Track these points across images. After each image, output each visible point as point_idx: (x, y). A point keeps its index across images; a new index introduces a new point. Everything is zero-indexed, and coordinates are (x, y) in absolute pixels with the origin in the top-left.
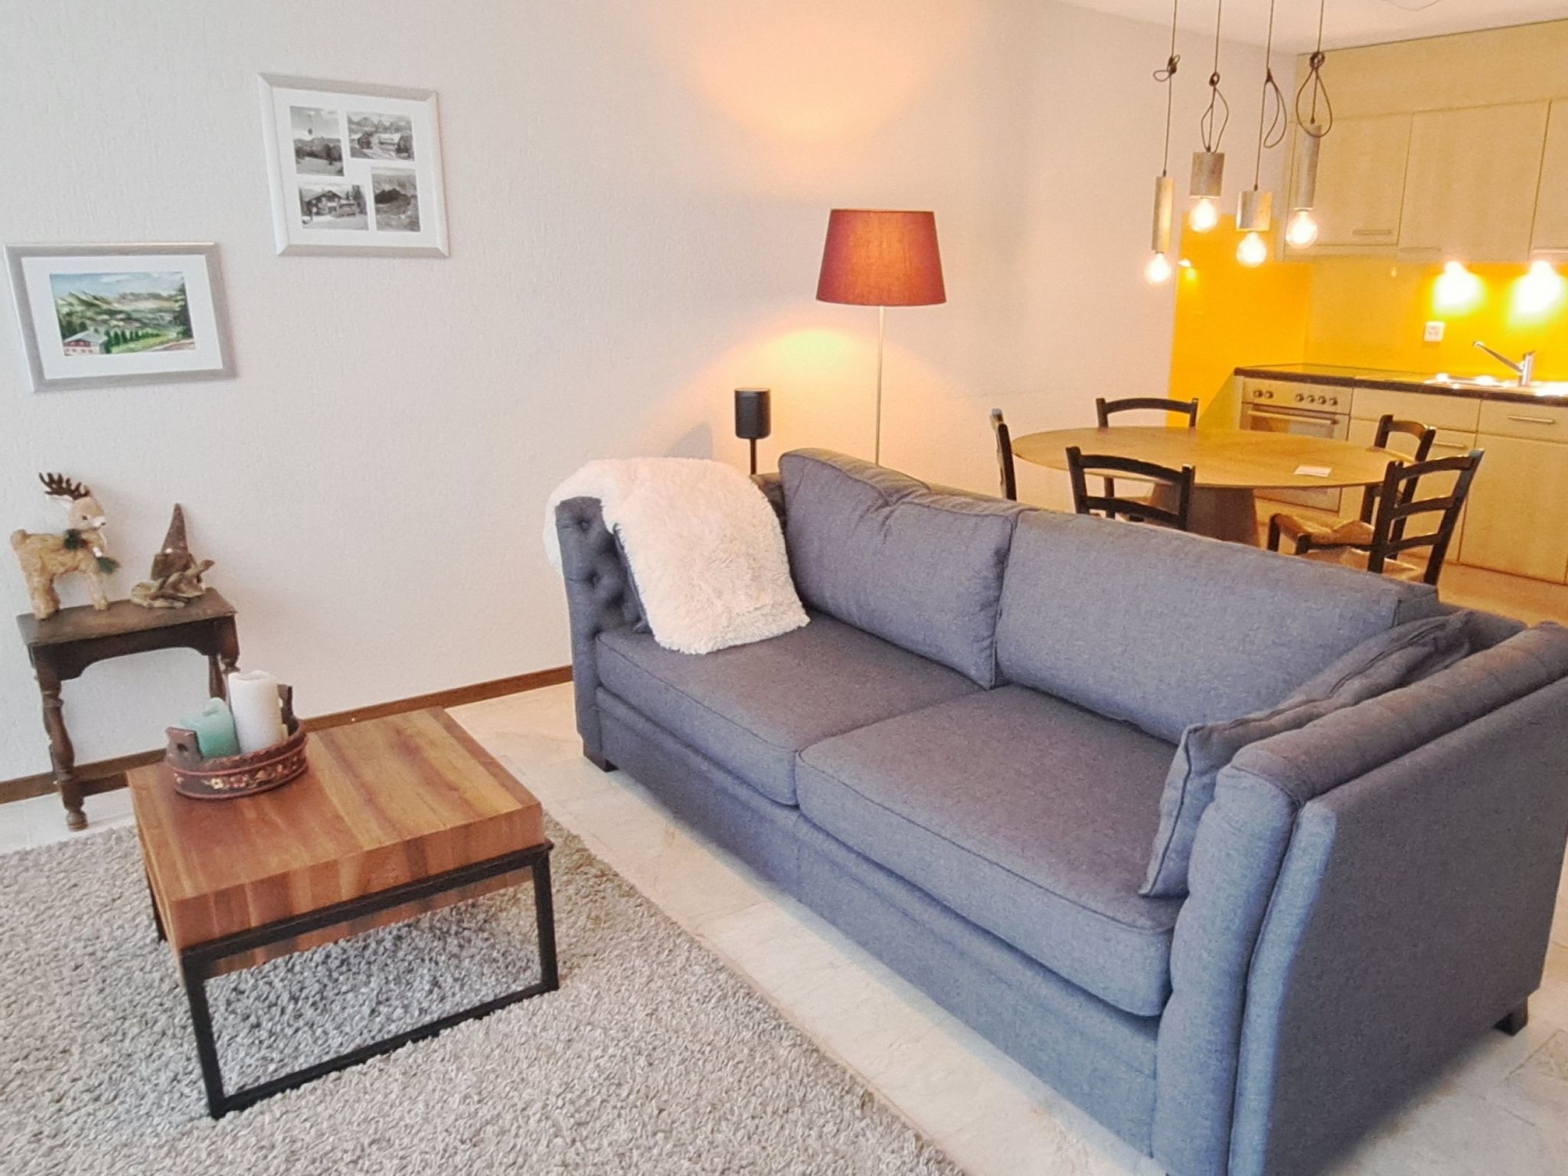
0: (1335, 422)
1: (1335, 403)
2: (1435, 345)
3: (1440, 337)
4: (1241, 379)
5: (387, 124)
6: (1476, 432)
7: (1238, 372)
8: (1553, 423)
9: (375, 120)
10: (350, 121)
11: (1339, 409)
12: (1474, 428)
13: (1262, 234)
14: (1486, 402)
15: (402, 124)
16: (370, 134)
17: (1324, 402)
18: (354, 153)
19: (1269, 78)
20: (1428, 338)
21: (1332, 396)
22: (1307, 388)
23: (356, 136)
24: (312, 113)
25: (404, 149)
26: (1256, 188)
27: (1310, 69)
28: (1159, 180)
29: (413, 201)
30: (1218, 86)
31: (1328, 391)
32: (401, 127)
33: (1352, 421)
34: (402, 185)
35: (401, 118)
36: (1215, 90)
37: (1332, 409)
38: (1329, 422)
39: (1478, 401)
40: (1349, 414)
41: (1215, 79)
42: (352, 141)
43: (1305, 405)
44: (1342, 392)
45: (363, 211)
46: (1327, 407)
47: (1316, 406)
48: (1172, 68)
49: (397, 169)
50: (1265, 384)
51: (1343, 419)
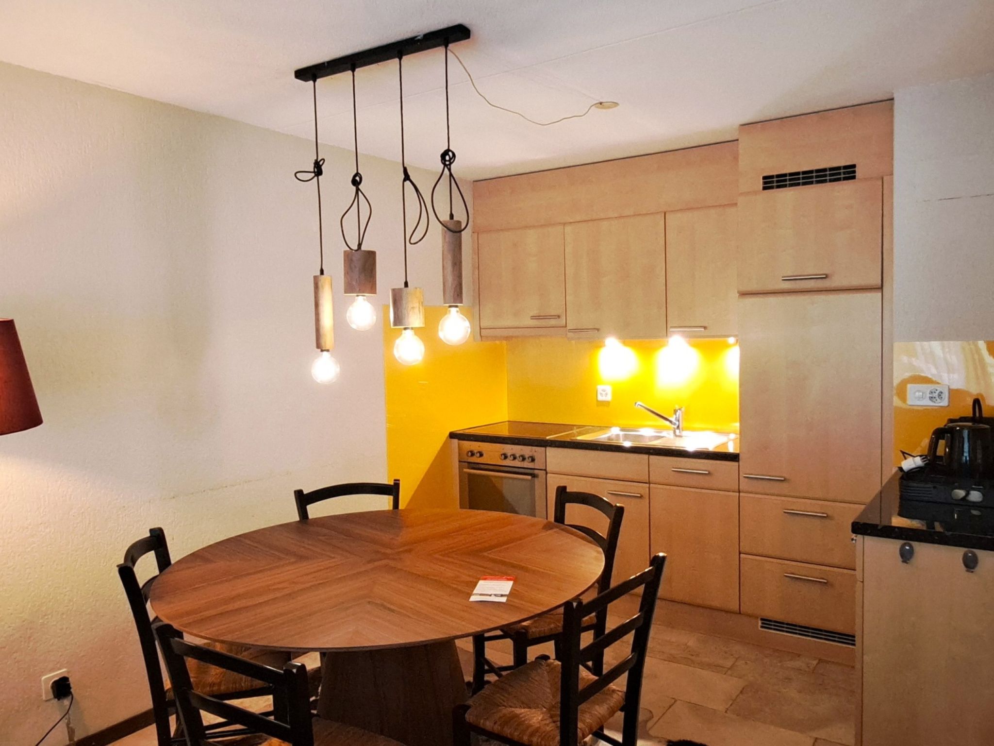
0: (534, 476)
1: (533, 460)
2: (606, 404)
3: (609, 398)
4: (456, 441)
6: (649, 483)
7: (453, 435)
8: (709, 474)
11: (537, 465)
12: (646, 479)
13: (417, 331)
14: (653, 458)
17: (524, 459)
19: (407, 177)
20: (600, 398)
21: (531, 454)
22: (509, 449)
26: (406, 284)
27: (442, 166)
28: (316, 278)
30: (360, 187)
31: (527, 451)
33: (549, 475)
36: (358, 190)
37: (531, 465)
38: (530, 477)
39: (646, 457)
40: (545, 470)
41: (357, 178)
43: (509, 462)
44: (538, 451)
46: (526, 464)
47: (517, 463)
48: (318, 170)
50: (475, 446)
51: (541, 474)
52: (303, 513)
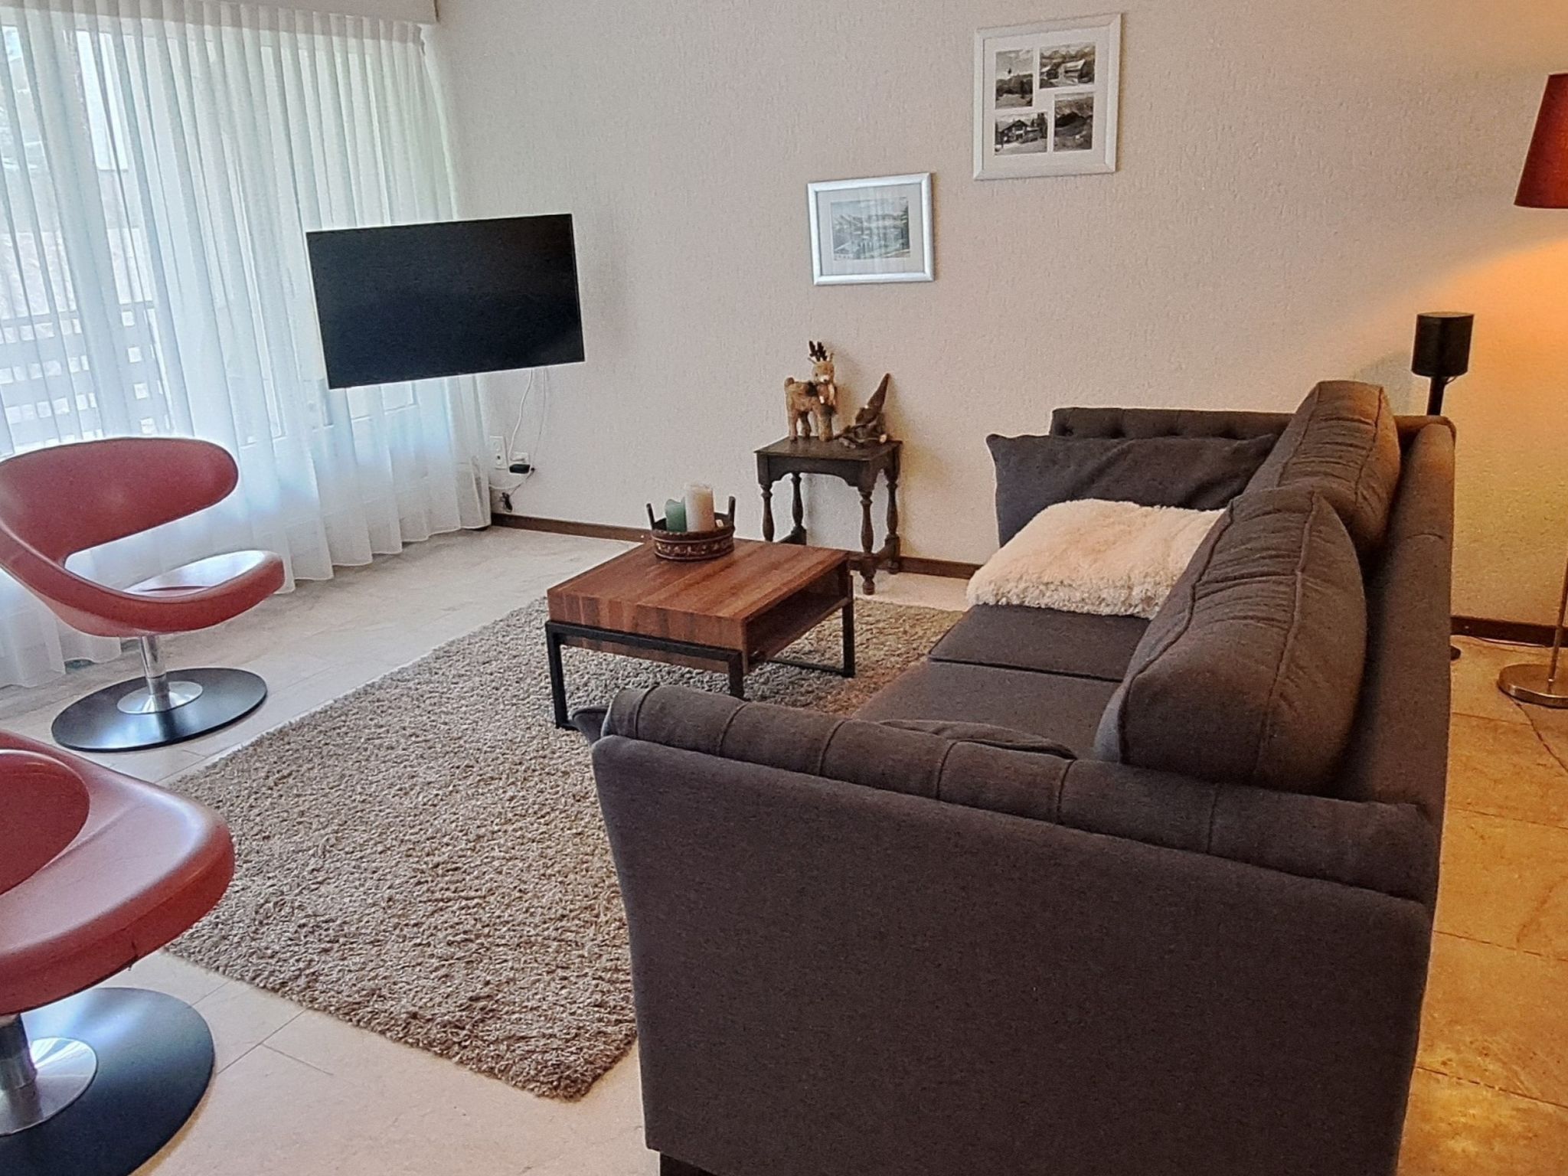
5: (1074, 53)
9: (1065, 52)
10: (1043, 57)
15: (1088, 50)
16: (1058, 65)
18: (1043, 85)
23: (1047, 69)
24: (1013, 55)
25: (1086, 75)
29: (1088, 121)
32: (1086, 54)
34: (1080, 108)
35: (1087, 45)
42: (1042, 73)
45: (1044, 136)
49: (1078, 93)
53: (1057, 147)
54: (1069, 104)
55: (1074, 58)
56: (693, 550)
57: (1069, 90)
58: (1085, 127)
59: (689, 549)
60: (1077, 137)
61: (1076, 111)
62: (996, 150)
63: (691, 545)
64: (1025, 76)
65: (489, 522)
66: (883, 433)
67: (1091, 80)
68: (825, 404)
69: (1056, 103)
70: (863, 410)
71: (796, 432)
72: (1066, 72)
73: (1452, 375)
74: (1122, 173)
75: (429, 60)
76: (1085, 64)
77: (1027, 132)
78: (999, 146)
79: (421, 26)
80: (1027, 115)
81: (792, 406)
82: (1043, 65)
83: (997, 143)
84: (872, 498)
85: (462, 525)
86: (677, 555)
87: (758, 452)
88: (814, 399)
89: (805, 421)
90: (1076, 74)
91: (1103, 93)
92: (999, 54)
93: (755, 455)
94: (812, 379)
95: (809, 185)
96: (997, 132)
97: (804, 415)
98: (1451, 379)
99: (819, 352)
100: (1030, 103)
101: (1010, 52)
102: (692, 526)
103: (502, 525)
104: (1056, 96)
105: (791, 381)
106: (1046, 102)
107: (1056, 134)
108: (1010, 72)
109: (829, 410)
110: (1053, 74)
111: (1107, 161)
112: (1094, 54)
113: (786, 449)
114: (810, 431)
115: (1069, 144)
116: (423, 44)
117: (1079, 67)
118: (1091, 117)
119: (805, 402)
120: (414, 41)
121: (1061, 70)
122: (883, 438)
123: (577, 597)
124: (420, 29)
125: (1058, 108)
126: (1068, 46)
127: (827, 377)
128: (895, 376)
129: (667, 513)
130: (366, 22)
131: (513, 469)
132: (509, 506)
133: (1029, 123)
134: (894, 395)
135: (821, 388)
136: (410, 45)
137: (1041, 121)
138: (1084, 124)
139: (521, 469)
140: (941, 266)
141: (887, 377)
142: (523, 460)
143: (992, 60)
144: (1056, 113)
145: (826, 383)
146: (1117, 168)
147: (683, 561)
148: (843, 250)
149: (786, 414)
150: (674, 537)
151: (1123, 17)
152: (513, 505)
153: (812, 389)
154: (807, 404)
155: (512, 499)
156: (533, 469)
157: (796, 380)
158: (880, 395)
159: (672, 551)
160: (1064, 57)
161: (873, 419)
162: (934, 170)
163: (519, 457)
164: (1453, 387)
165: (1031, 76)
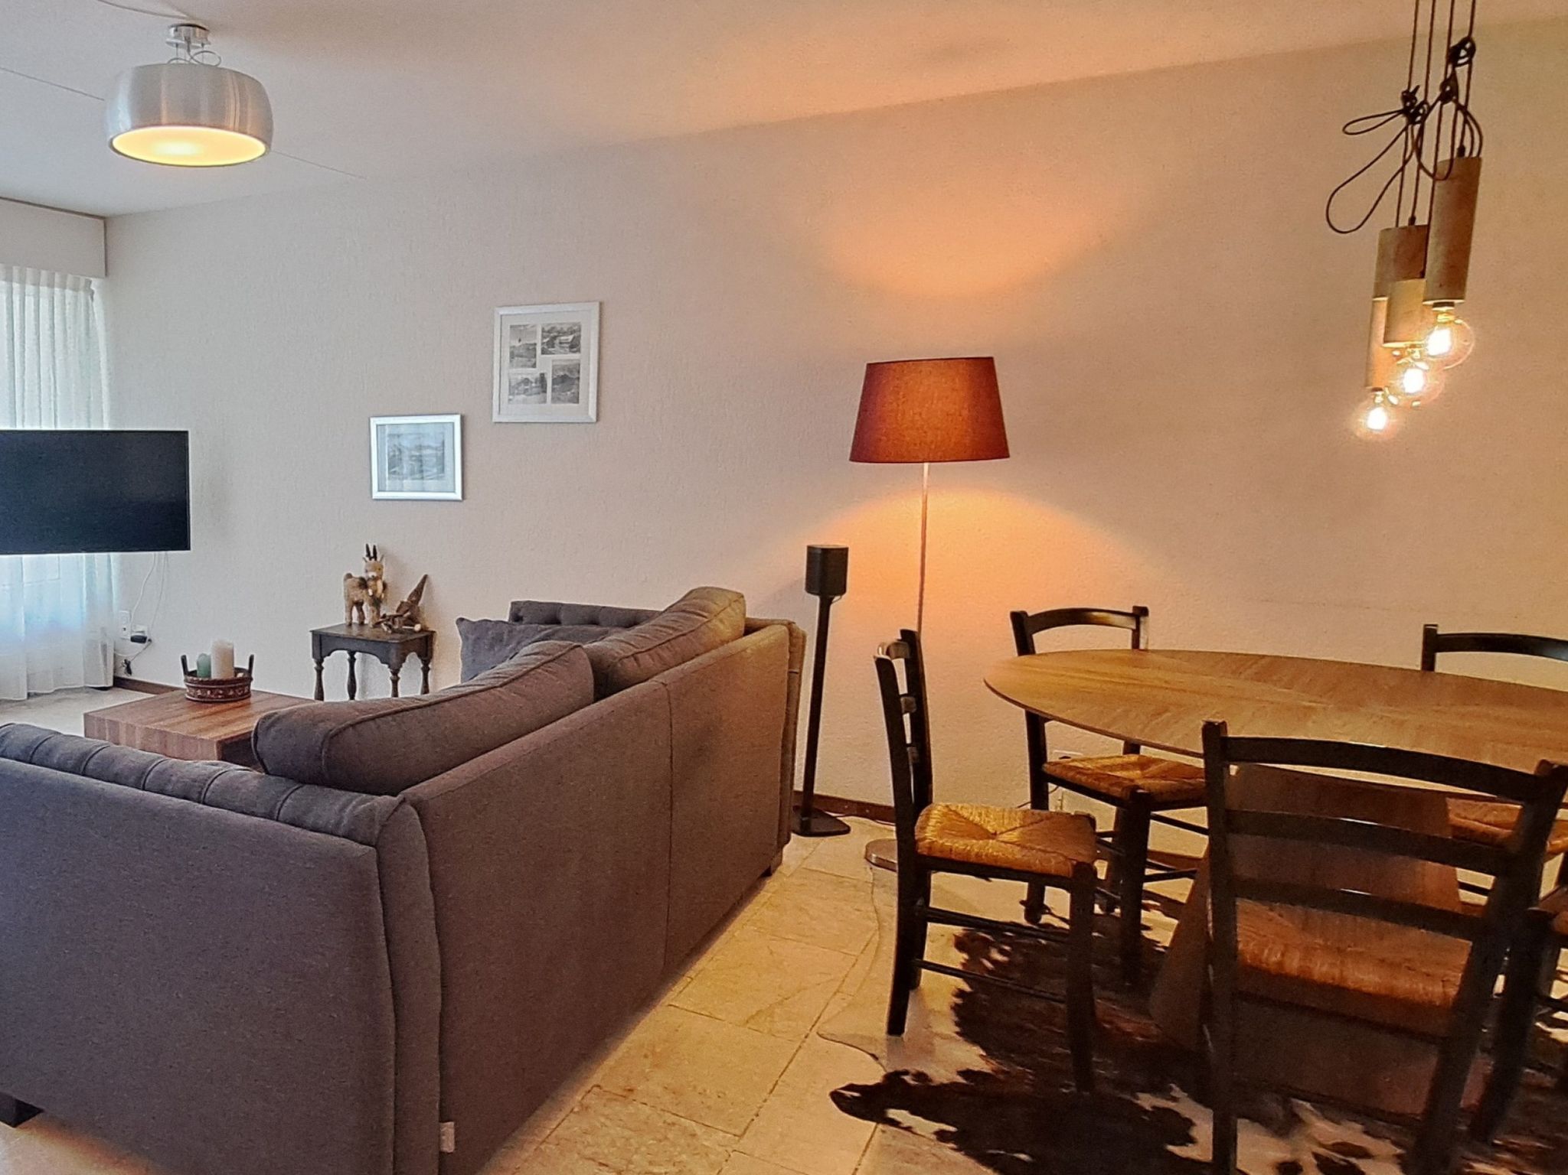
5: (565, 329)
9: (559, 328)
10: (543, 331)
15: (576, 328)
16: (555, 338)
18: (543, 352)
23: (545, 341)
24: (522, 328)
25: (574, 346)
29: (576, 382)
32: (575, 331)
34: (571, 371)
35: (575, 324)
42: (543, 343)
45: (545, 392)
49: (569, 360)
52: (1428, 663)
53: (555, 400)
54: (563, 368)
55: (565, 334)
56: (212, 693)
57: (564, 357)
58: (575, 386)
59: (209, 692)
60: (569, 393)
61: (567, 373)
62: (510, 400)
63: (210, 689)
64: (531, 345)
65: (111, 684)
66: (418, 623)
67: (579, 351)
68: (372, 596)
69: (553, 366)
70: (402, 603)
71: (351, 619)
72: (561, 343)
73: (836, 595)
74: (600, 423)
75: (97, 306)
76: (574, 338)
77: (532, 388)
78: (511, 397)
79: (92, 279)
80: (532, 374)
81: (348, 596)
82: (543, 337)
83: (510, 394)
84: (399, 675)
85: (86, 683)
86: (199, 697)
87: (313, 632)
88: (364, 591)
89: (360, 610)
90: (567, 345)
91: (588, 359)
92: (511, 327)
93: (310, 634)
94: (364, 575)
95: (372, 420)
96: (510, 385)
97: (359, 604)
98: (836, 598)
99: (372, 554)
100: (534, 366)
101: (520, 326)
102: (215, 675)
103: (123, 688)
104: (553, 361)
105: (349, 576)
106: (546, 365)
107: (553, 390)
108: (520, 341)
109: (376, 602)
110: (551, 344)
111: (590, 413)
112: (580, 331)
113: (343, 632)
114: (364, 618)
115: (562, 398)
116: (93, 293)
117: (570, 340)
118: (578, 378)
119: (358, 595)
120: (85, 291)
121: (557, 341)
122: (417, 627)
123: (104, 720)
124: (91, 282)
125: (554, 370)
126: (561, 324)
127: (375, 574)
128: (432, 578)
129: (198, 664)
130: (57, 276)
131: (133, 639)
132: (129, 671)
133: (533, 381)
134: (430, 592)
135: (371, 583)
136: (82, 293)
137: (542, 379)
138: (573, 384)
139: (141, 640)
140: (467, 492)
141: (425, 577)
142: (142, 632)
143: (507, 331)
144: (553, 374)
145: (375, 579)
146: (598, 420)
147: (203, 701)
148: (395, 472)
149: (343, 604)
150: (202, 682)
151: (601, 304)
152: (133, 670)
153: (363, 584)
154: (360, 595)
155: (132, 666)
156: (150, 640)
157: (353, 575)
158: (418, 592)
159: (196, 693)
160: (559, 332)
161: (407, 611)
162: (464, 413)
163: (140, 629)
164: (838, 605)
165: (535, 344)
